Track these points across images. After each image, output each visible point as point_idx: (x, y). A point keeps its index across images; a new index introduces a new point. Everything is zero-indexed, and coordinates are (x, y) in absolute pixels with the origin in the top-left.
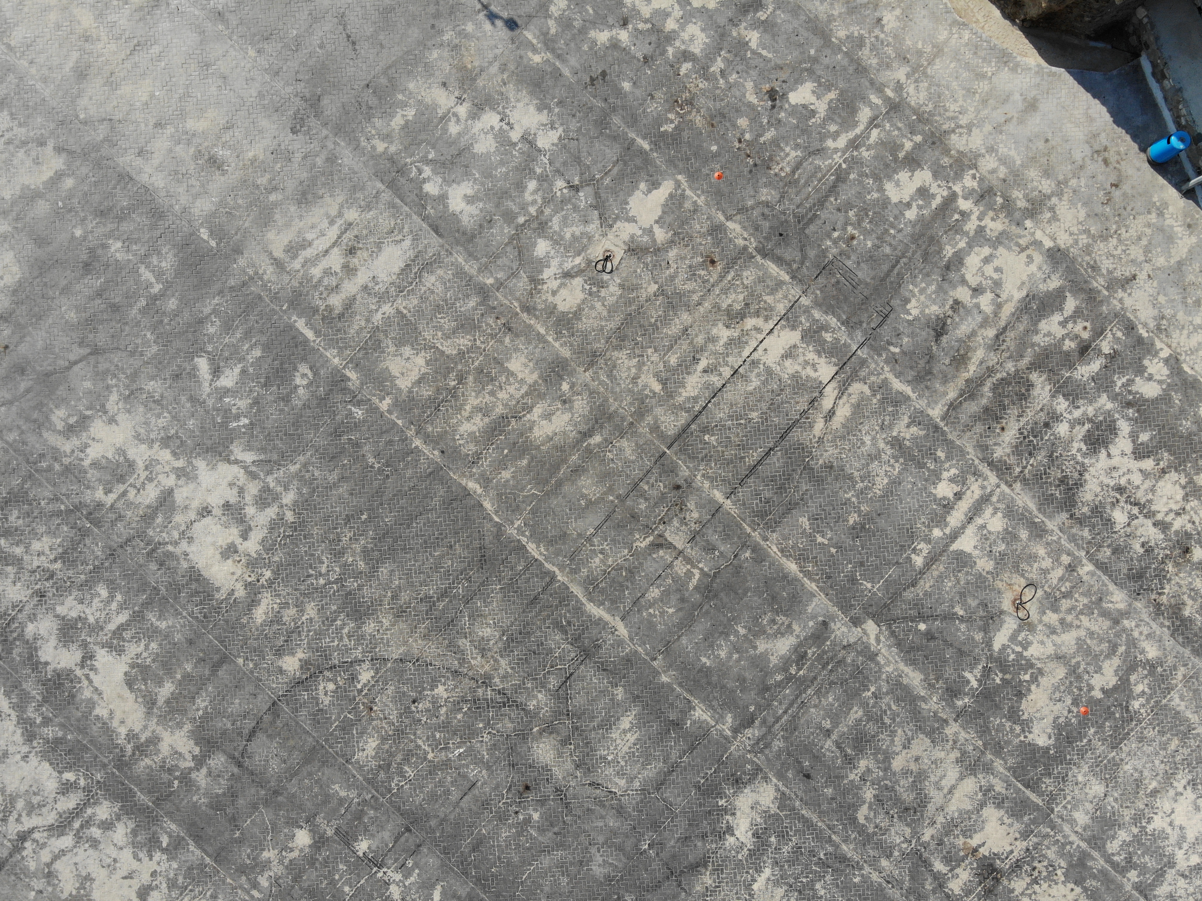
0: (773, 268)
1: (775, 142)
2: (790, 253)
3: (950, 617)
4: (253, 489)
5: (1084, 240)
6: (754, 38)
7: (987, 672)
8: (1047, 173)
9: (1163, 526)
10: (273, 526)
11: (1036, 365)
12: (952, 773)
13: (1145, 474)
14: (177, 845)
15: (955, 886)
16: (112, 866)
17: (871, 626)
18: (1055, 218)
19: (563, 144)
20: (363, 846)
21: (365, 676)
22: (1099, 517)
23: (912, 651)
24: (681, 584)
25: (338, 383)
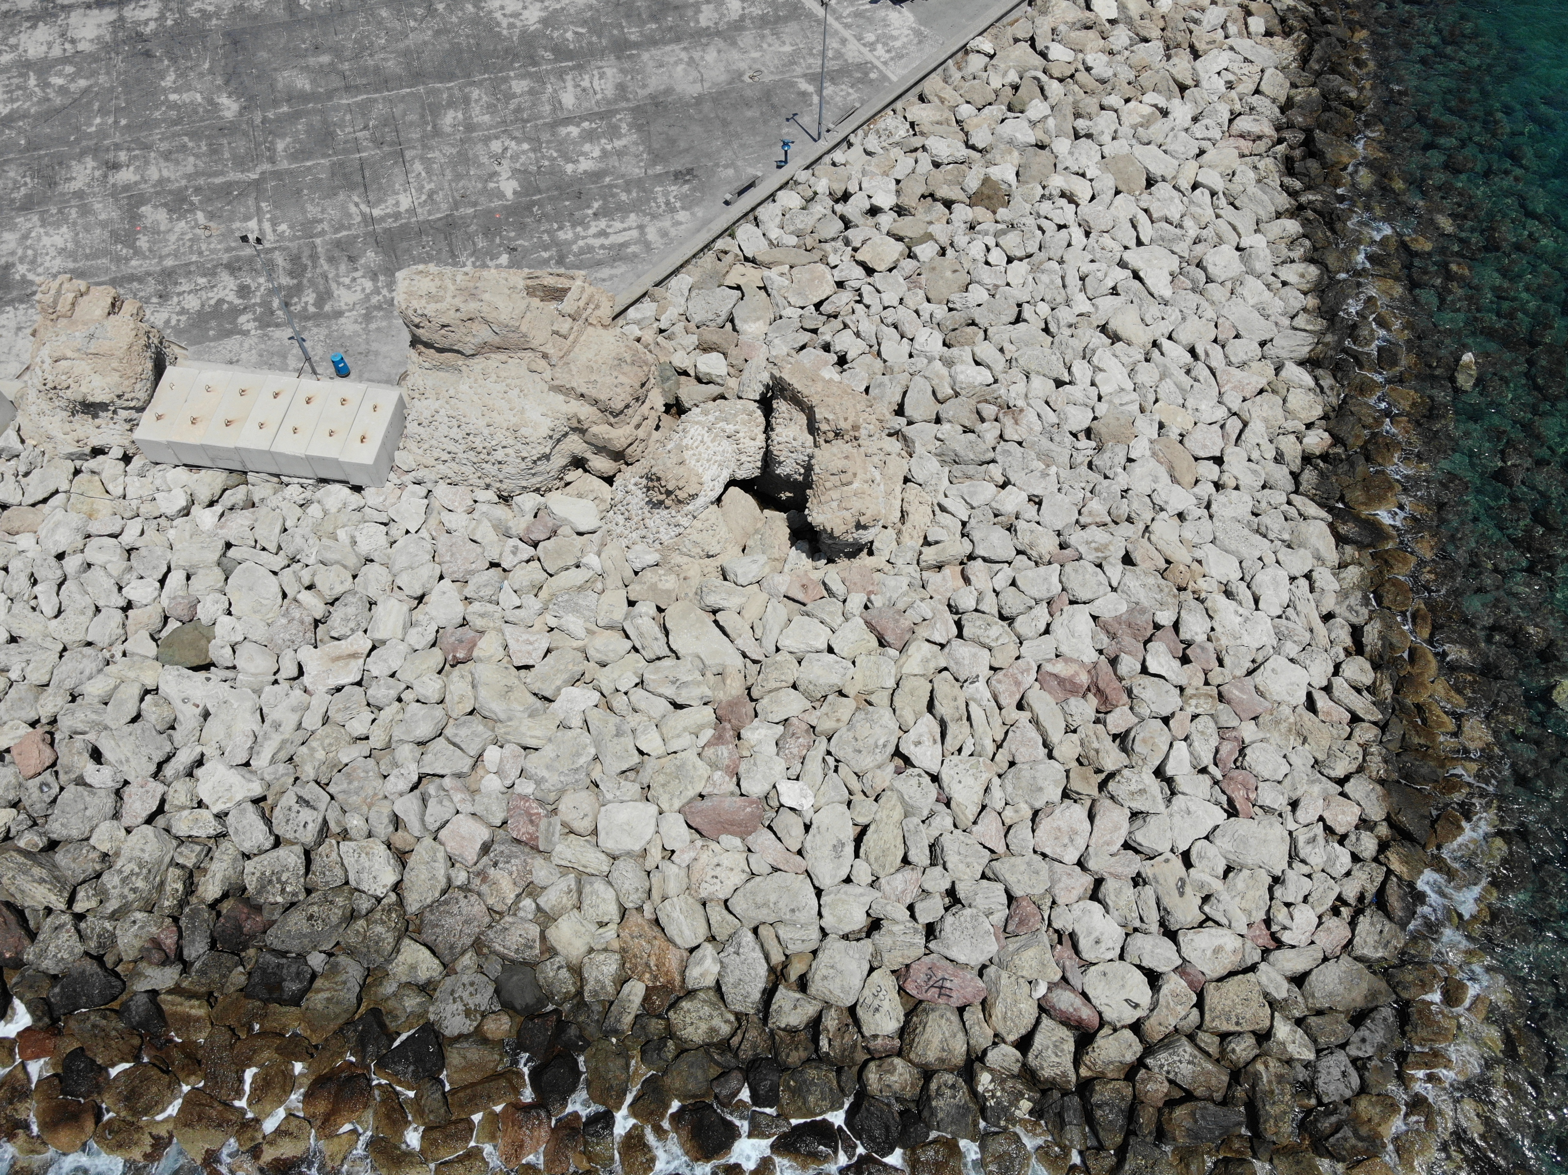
0: (439, 216)
1: (493, 241)
2: (440, 224)
3: (229, 203)
4: (519, 24)
5: (335, 327)
7: (192, 204)
8: (378, 329)
9: (179, 294)
10: (498, 24)
11: (298, 286)
12: (165, 173)
13: (209, 299)
15: (121, 153)
17: (256, 177)
18: (356, 322)
19: (562, 171)
21: (412, 24)
22: (211, 273)
23: (230, 185)
24: (342, 126)
25: (535, 64)
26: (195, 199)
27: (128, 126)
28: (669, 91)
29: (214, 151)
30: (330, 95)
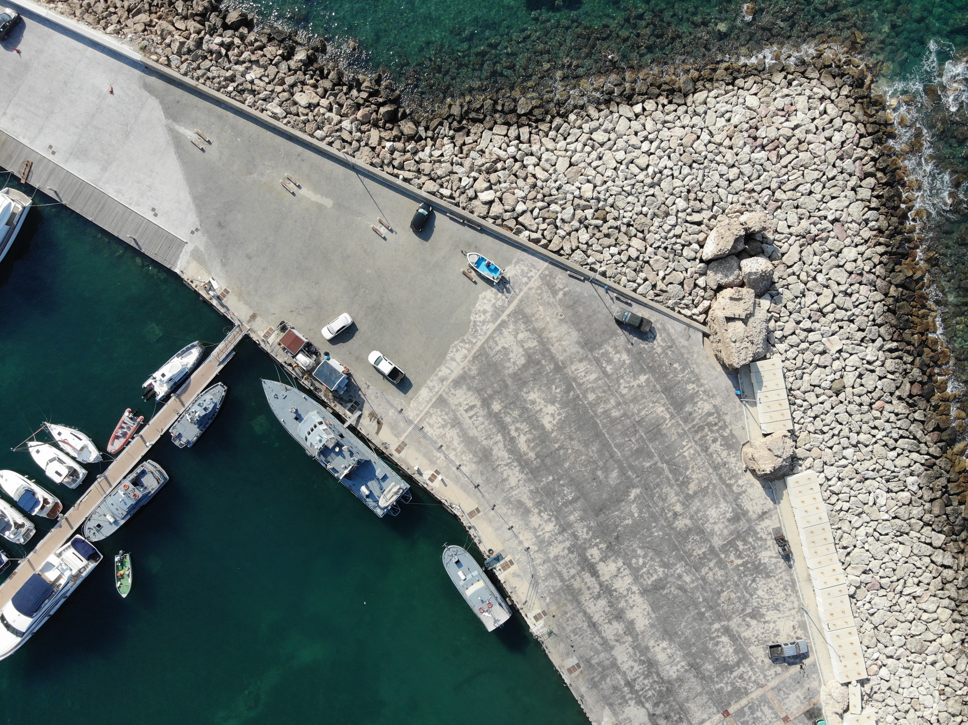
0: (663, 395)
1: (669, 372)
2: (667, 393)
3: (679, 466)
4: (557, 412)
5: (720, 404)
6: (670, 353)
7: (684, 478)
8: (717, 391)
10: (559, 419)
11: (707, 425)
12: (673, 495)
13: (721, 449)
14: (527, 474)
15: (668, 516)
16: (514, 475)
17: (665, 464)
18: (716, 399)
19: (630, 363)
20: (561, 482)
21: (570, 451)
22: (711, 455)
23: (671, 471)
24: (632, 448)
25: (578, 396)
26: (681, 479)
27: (655, 522)
28: (578, 343)
29: (658, 485)
30: (618, 461)
